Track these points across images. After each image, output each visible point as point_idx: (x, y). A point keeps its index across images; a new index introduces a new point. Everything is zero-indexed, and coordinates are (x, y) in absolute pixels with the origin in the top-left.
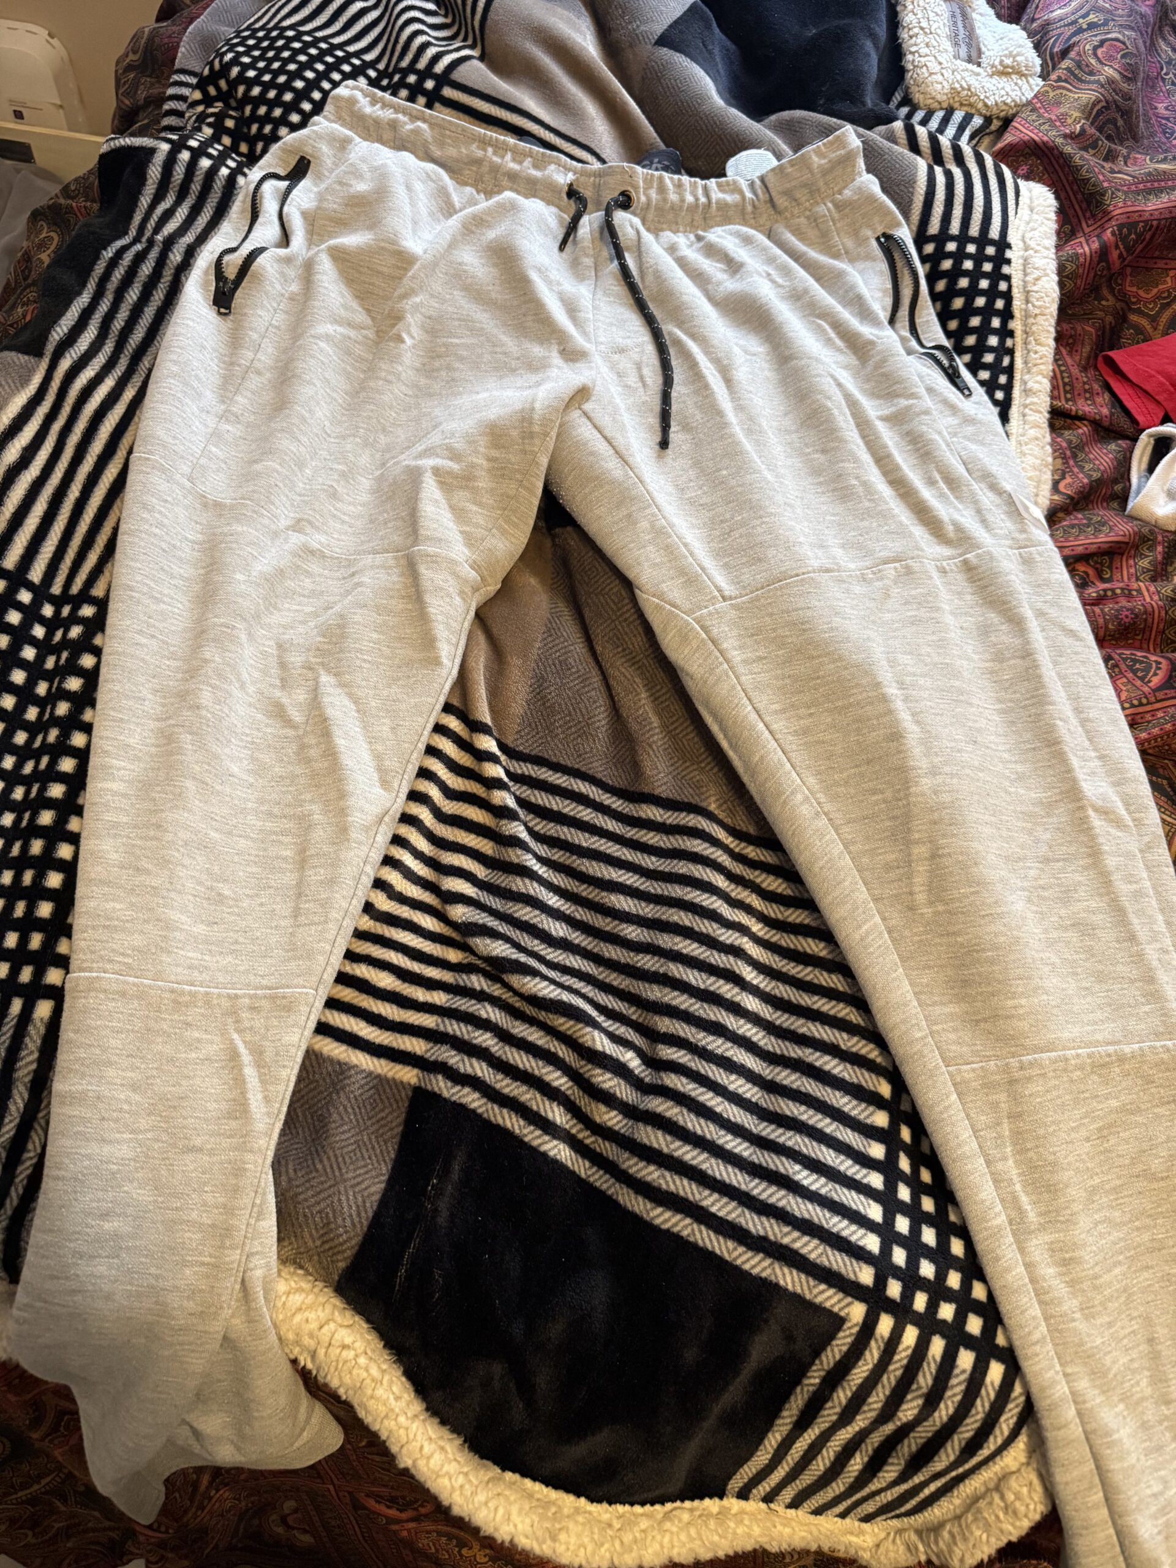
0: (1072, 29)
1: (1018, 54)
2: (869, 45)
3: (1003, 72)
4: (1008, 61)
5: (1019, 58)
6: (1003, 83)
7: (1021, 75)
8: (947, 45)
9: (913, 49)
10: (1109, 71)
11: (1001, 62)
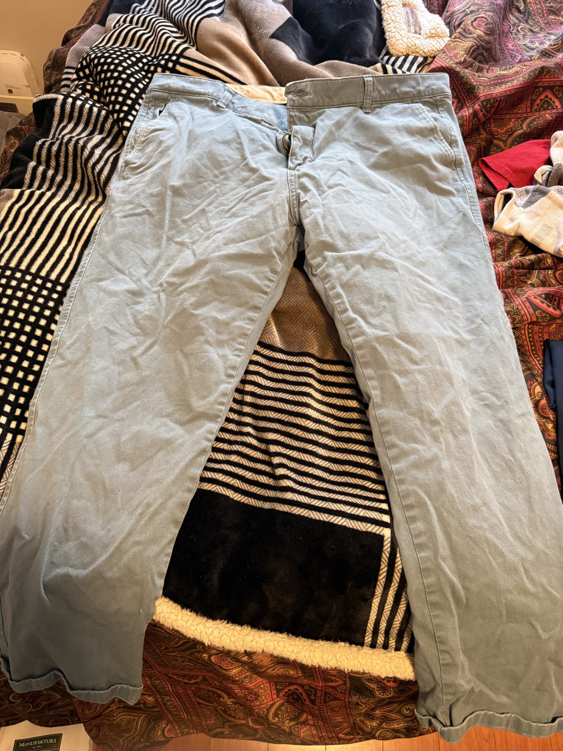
0: (464, 14)
1: (438, 28)
2: (368, 31)
3: (432, 36)
4: (433, 31)
5: (438, 30)
6: (431, 41)
7: (440, 37)
8: (405, 27)
9: (389, 30)
10: (479, 32)
11: (430, 32)
